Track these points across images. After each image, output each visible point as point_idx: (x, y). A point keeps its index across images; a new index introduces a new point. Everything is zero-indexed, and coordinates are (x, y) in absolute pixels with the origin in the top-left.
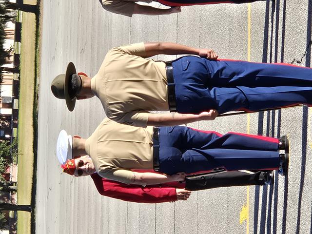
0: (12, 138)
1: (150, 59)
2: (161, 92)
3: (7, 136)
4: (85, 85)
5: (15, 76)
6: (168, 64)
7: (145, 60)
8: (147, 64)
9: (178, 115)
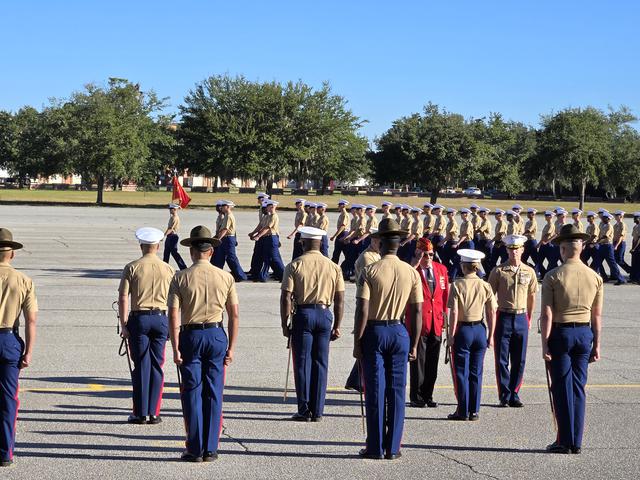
0: (158, 186)
1: (225, 308)
2: (197, 319)
3: (160, 183)
4: (202, 254)
5: (210, 189)
6: (220, 324)
7: (223, 305)
8: (220, 306)
9: (177, 332)
